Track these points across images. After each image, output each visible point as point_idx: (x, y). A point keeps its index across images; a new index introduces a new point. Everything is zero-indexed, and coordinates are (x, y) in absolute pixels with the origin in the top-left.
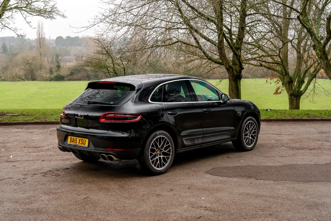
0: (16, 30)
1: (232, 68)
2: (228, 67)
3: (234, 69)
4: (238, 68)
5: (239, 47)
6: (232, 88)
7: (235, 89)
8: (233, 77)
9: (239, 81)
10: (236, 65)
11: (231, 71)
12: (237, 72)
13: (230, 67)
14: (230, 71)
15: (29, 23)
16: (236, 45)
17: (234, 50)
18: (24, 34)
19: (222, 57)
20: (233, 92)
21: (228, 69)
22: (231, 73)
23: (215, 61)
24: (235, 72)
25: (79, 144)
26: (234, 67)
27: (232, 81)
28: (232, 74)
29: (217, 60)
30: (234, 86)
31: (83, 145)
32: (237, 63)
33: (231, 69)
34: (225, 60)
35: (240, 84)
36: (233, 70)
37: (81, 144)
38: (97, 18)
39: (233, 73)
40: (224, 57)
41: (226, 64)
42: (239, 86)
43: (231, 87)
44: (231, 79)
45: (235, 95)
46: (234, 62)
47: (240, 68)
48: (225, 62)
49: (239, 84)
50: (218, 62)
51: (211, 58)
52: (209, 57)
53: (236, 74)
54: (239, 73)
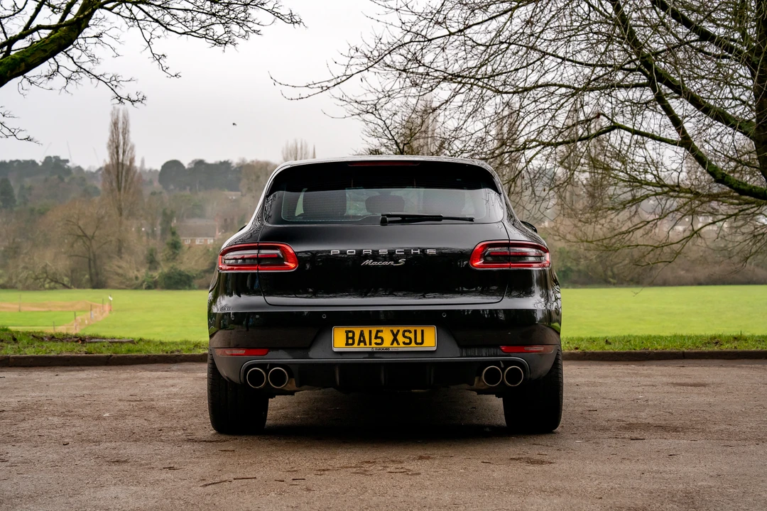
0: (115, 83)
15: (159, 58)
18: (140, 97)
25: (395, 344)
29: (746, 185)
31: (413, 347)
37: (402, 345)
50: (751, 190)
51: (726, 179)
52: (719, 176)
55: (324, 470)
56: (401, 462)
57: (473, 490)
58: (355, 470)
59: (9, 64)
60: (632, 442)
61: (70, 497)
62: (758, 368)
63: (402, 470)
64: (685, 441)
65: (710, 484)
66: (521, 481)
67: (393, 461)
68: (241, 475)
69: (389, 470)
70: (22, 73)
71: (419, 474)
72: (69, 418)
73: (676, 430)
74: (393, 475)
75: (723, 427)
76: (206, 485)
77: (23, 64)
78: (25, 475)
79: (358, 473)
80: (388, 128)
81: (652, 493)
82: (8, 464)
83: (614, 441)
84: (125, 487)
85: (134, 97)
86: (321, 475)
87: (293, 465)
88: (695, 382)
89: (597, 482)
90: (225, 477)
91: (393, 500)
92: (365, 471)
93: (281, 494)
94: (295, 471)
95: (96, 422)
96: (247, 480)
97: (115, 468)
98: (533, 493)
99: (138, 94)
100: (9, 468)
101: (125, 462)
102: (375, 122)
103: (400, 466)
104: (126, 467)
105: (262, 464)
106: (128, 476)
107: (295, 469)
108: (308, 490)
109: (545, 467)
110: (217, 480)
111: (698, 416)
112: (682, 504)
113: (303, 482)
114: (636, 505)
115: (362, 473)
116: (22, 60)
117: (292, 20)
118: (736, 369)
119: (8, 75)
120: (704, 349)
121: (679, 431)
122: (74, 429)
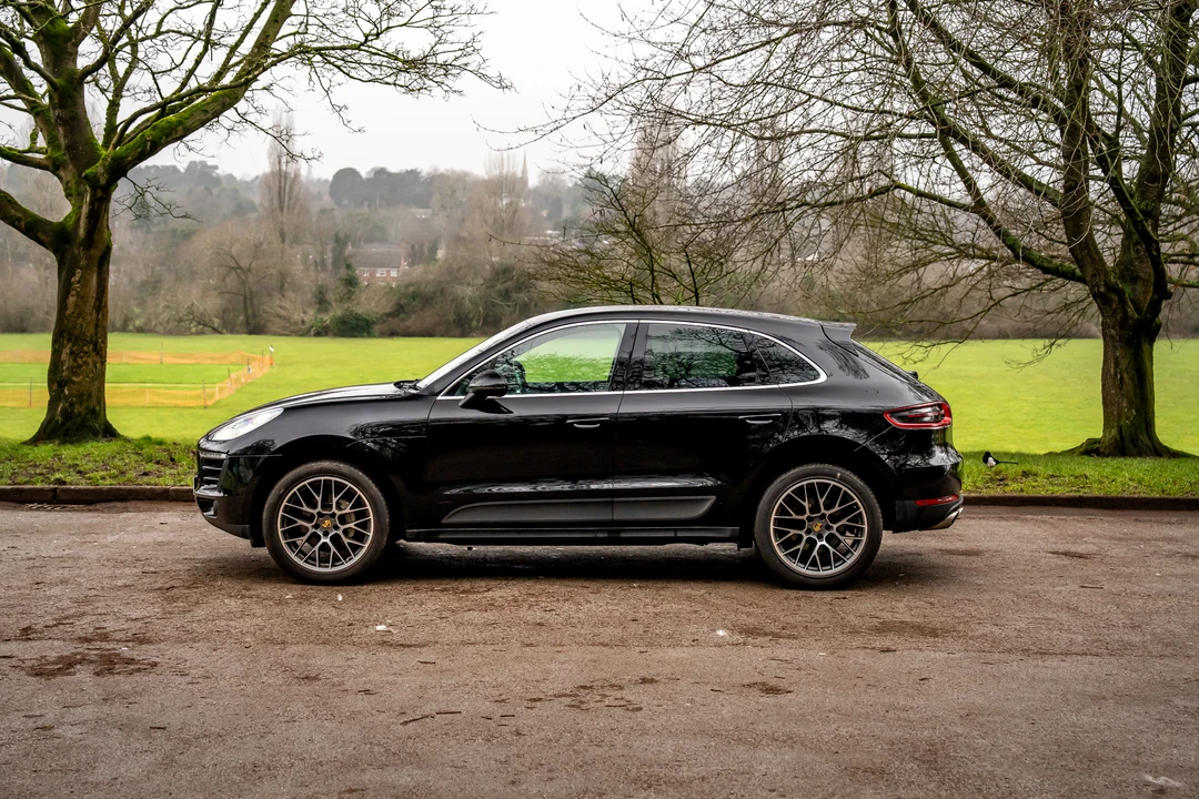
0: (285, 137)
1: (1120, 293)
2: (1102, 289)
3: (1127, 296)
4: (1145, 293)
5: (1149, 208)
6: (1116, 374)
7: (1131, 379)
8: (1122, 329)
9: (1145, 347)
10: (1135, 279)
11: (1114, 306)
12: (1138, 310)
13: (1112, 288)
14: (1110, 305)
15: (338, 109)
17: (1141, 221)
18: (316, 155)
20: (1121, 389)
21: (1102, 299)
22: (1114, 310)
23: (1045, 264)
24: (1131, 310)
26: (1128, 289)
27: (1117, 344)
28: (1119, 316)
29: (1051, 262)
30: (1124, 364)
32: (1142, 275)
33: (1115, 297)
34: (1093, 259)
35: (1152, 357)
36: (1122, 302)
38: (582, 92)
39: (1125, 312)
40: (1087, 246)
41: (1093, 276)
42: (1148, 363)
43: (1112, 371)
44: (1112, 337)
45: (1130, 403)
46: (1127, 269)
47: (1156, 291)
48: (1090, 270)
49: (1146, 355)
51: (1027, 255)
52: (1021, 252)
53: (1136, 316)
54: (1148, 316)
55: (535, 700)
56: (621, 688)
57: (699, 737)
58: (569, 699)
59: (163, 129)
60: (883, 655)
61: (262, 737)
62: (1044, 522)
63: (622, 703)
64: (941, 654)
65: (959, 730)
66: (752, 724)
67: (612, 686)
68: (443, 707)
69: (607, 703)
70: (180, 138)
71: (641, 709)
72: (247, 600)
73: (934, 633)
74: (612, 710)
75: (989, 628)
76: (406, 722)
77: (180, 128)
78: (210, 701)
79: (573, 706)
81: (893, 744)
82: (188, 679)
83: (862, 652)
84: (319, 723)
85: (308, 154)
86: (532, 708)
87: (501, 690)
88: (968, 548)
89: (834, 726)
90: (427, 710)
91: (610, 753)
92: (582, 702)
93: (489, 740)
94: (503, 701)
95: (278, 610)
96: (450, 716)
97: (305, 688)
98: (764, 742)
99: (313, 150)
100: (190, 686)
101: (316, 678)
103: (619, 694)
104: (317, 686)
105: (467, 689)
106: (321, 703)
107: (504, 697)
108: (518, 733)
109: (781, 699)
110: (418, 714)
111: (962, 610)
112: (924, 762)
113: (512, 721)
114: (874, 764)
115: (578, 707)
116: (180, 123)
117: (502, 85)
118: (1018, 523)
119: (163, 141)
120: (985, 493)
121: (937, 636)
122: (255, 621)
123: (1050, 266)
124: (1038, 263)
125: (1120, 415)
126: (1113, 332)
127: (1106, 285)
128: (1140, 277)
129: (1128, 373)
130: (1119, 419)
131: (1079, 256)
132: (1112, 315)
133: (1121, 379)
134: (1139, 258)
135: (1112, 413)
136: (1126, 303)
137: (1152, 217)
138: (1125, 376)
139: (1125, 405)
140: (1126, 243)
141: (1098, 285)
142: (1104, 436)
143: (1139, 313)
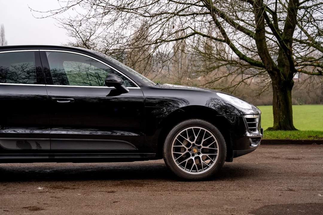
1: (278, 71)
2: (271, 70)
3: (281, 72)
4: (287, 71)
5: (288, 38)
6: (278, 101)
7: (283, 104)
8: (279, 85)
9: (288, 91)
10: (284, 66)
11: (276, 76)
12: (285, 77)
13: (275, 69)
14: (274, 75)
16: (283, 36)
19: (261, 54)
20: (280, 108)
21: (271, 74)
22: (276, 78)
23: (251, 61)
24: (282, 77)
26: (281, 70)
27: (278, 91)
28: (278, 80)
30: (280, 98)
32: (286, 64)
33: (276, 73)
34: (267, 58)
35: (291, 95)
36: (279, 74)
39: (280, 78)
40: (265, 53)
41: (268, 64)
42: (290, 98)
43: (276, 101)
44: (276, 88)
45: (283, 113)
46: (281, 62)
47: (291, 70)
48: (266, 62)
49: (288, 95)
50: (256, 63)
51: (244, 58)
52: (241, 56)
53: (284, 79)
54: (289, 79)
80: (78, 32)
102: (71, 30)
123: (253, 62)
124: (248, 61)
125: (279, 118)
126: (276, 86)
127: (273, 68)
128: (286, 65)
129: (282, 102)
130: (279, 120)
131: (262, 57)
132: (275, 80)
133: (280, 103)
134: (285, 58)
135: (277, 117)
136: (280, 75)
137: (289, 42)
138: (281, 103)
139: (281, 114)
140: (280, 52)
141: (269, 68)
142: (274, 126)
143: (285, 79)
